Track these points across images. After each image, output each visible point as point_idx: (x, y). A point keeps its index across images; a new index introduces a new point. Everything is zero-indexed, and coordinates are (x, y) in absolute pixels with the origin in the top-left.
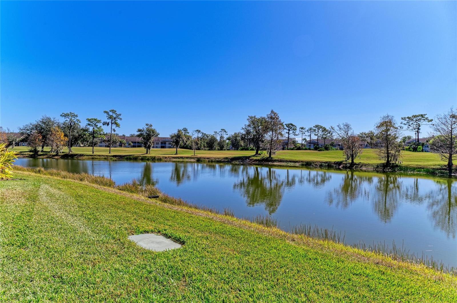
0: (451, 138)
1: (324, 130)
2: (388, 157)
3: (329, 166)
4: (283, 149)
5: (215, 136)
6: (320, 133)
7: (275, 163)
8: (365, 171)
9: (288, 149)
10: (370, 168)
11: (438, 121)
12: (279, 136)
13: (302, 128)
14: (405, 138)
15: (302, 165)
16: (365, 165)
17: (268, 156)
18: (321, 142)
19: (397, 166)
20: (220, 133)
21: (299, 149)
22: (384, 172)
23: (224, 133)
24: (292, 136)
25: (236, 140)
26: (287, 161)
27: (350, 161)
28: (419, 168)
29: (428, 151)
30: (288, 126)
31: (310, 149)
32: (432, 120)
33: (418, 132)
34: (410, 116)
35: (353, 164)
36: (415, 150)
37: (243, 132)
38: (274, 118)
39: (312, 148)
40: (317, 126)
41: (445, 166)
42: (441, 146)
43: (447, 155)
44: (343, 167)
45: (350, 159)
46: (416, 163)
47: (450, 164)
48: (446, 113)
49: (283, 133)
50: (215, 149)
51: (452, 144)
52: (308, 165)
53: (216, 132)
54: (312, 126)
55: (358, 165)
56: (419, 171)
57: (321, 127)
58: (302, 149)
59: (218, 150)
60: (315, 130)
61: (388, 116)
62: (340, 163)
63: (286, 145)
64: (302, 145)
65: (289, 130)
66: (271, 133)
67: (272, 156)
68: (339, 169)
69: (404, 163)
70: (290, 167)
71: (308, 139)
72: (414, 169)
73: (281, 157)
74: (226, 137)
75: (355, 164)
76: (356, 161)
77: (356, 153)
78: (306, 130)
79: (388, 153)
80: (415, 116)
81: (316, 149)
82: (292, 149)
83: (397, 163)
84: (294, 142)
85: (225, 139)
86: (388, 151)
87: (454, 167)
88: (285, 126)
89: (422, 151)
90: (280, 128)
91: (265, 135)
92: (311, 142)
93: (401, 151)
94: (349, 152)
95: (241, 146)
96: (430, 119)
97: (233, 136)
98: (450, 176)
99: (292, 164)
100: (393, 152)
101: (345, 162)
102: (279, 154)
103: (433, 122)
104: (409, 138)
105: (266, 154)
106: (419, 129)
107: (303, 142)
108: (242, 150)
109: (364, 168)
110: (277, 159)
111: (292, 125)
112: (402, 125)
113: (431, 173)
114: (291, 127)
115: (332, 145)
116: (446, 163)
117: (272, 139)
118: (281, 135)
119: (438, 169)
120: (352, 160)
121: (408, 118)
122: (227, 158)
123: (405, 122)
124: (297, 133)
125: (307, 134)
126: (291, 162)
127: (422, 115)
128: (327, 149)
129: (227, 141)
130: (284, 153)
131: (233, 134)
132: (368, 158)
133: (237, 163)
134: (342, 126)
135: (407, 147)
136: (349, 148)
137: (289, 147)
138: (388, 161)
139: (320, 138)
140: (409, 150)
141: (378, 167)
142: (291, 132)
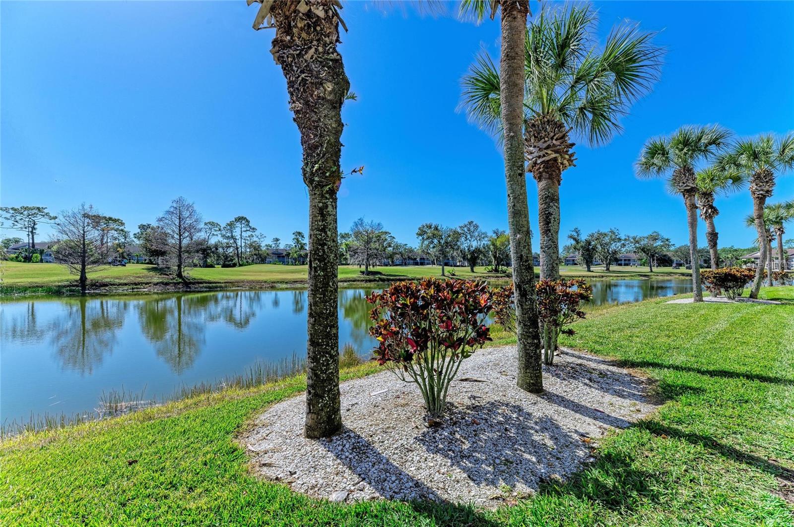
0: (84, 244)
11: (64, 220)
14: (9, 240)
28: (34, 287)
29: (50, 262)
32: (55, 218)
33: (32, 232)
34: (17, 206)
36: (28, 259)
41: (77, 281)
42: (70, 254)
43: (79, 267)
46: (30, 280)
47: (83, 278)
48: (76, 211)
51: (84, 252)
56: (34, 292)
72: (25, 289)
80: (26, 209)
87: (88, 282)
89: (41, 261)
96: (52, 215)
98: (84, 294)
103: (57, 221)
104: (17, 241)
106: (33, 228)
112: (2, 220)
113: (56, 292)
116: (78, 277)
119: (65, 286)
121: (13, 209)
123: (8, 215)
127: (38, 209)
135: (13, 256)
140: (17, 259)
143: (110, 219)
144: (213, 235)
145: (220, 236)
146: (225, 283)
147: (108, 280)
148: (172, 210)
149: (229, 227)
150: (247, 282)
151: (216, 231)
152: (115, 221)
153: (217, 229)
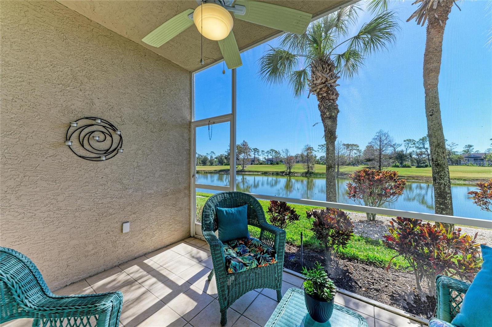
1: (276, 152)
2: (308, 168)
3: (277, 174)
4: (252, 164)
5: (207, 156)
6: (274, 154)
7: (246, 173)
8: (297, 176)
9: (254, 164)
10: (299, 175)
12: (249, 156)
13: (263, 151)
15: (262, 174)
16: (297, 173)
17: (242, 168)
18: (274, 160)
19: (313, 173)
20: (210, 154)
21: (261, 164)
22: (306, 176)
23: (213, 154)
24: (257, 156)
25: (221, 159)
26: (253, 172)
27: (289, 171)
30: (254, 149)
31: (267, 164)
34: (323, 144)
35: (290, 172)
37: (226, 154)
38: (245, 145)
39: (269, 163)
40: (272, 150)
44: (285, 174)
45: (289, 169)
49: (251, 154)
50: (207, 165)
52: (265, 173)
53: (208, 154)
54: (269, 149)
55: (293, 173)
57: (274, 151)
58: (263, 164)
59: (210, 165)
60: (270, 152)
61: (308, 145)
62: (283, 172)
63: (253, 161)
64: (263, 161)
65: (255, 152)
66: (243, 154)
67: (244, 169)
68: (283, 175)
69: (316, 171)
70: (255, 175)
71: (267, 158)
73: (250, 169)
74: (214, 157)
75: (292, 172)
76: (292, 171)
77: (292, 166)
78: (265, 152)
79: (308, 166)
81: (271, 164)
82: (257, 164)
83: (313, 171)
84: (258, 160)
85: (214, 158)
86: (308, 164)
88: (252, 150)
90: (249, 152)
91: (240, 156)
92: (268, 160)
93: (315, 165)
94: (288, 165)
95: (225, 163)
97: (219, 156)
99: (256, 173)
100: (311, 165)
101: (286, 172)
102: (248, 167)
105: (241, 167)
107: (264, 160)
108: (225, 165)
109: (296, 175)
110: (247, 170)
111: (256, 149)
112: (319, 150)
114: (256, 150)
115: (281, 161)
117: (244, 158)
118: (250, 155)
120: (290, 170)
121: (322, 145)
122: (216, 171)
123: (320, 148)
124: (260, 154)
125: (266, 154)
126: (255, 172)
128: (277, 164)
129: (215, 159)
130: (252, 167)
131: (219, 155)
132: (299, 169)
133: (223, 173)
134: (284, 151)
135: (321, 162)
136: (288, 163)
137: (255, 163)
138: (308, 170)
139: (274, 157)
141: (303, 174)
142: (256, 153)
143: (353, 145)
144: (410, 147)
145: (414, 147)
146: (408, 177)
147: (347, 172)
148: (376, 137)
149: (421, 141)
150: (426, 177)
151: (412, 144)
152: (355, 145)
153: (412, 143)
